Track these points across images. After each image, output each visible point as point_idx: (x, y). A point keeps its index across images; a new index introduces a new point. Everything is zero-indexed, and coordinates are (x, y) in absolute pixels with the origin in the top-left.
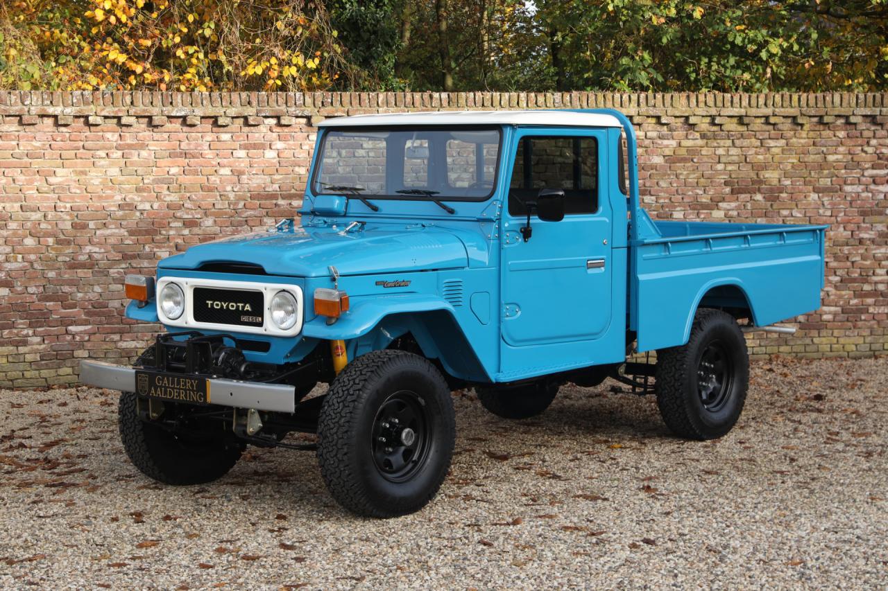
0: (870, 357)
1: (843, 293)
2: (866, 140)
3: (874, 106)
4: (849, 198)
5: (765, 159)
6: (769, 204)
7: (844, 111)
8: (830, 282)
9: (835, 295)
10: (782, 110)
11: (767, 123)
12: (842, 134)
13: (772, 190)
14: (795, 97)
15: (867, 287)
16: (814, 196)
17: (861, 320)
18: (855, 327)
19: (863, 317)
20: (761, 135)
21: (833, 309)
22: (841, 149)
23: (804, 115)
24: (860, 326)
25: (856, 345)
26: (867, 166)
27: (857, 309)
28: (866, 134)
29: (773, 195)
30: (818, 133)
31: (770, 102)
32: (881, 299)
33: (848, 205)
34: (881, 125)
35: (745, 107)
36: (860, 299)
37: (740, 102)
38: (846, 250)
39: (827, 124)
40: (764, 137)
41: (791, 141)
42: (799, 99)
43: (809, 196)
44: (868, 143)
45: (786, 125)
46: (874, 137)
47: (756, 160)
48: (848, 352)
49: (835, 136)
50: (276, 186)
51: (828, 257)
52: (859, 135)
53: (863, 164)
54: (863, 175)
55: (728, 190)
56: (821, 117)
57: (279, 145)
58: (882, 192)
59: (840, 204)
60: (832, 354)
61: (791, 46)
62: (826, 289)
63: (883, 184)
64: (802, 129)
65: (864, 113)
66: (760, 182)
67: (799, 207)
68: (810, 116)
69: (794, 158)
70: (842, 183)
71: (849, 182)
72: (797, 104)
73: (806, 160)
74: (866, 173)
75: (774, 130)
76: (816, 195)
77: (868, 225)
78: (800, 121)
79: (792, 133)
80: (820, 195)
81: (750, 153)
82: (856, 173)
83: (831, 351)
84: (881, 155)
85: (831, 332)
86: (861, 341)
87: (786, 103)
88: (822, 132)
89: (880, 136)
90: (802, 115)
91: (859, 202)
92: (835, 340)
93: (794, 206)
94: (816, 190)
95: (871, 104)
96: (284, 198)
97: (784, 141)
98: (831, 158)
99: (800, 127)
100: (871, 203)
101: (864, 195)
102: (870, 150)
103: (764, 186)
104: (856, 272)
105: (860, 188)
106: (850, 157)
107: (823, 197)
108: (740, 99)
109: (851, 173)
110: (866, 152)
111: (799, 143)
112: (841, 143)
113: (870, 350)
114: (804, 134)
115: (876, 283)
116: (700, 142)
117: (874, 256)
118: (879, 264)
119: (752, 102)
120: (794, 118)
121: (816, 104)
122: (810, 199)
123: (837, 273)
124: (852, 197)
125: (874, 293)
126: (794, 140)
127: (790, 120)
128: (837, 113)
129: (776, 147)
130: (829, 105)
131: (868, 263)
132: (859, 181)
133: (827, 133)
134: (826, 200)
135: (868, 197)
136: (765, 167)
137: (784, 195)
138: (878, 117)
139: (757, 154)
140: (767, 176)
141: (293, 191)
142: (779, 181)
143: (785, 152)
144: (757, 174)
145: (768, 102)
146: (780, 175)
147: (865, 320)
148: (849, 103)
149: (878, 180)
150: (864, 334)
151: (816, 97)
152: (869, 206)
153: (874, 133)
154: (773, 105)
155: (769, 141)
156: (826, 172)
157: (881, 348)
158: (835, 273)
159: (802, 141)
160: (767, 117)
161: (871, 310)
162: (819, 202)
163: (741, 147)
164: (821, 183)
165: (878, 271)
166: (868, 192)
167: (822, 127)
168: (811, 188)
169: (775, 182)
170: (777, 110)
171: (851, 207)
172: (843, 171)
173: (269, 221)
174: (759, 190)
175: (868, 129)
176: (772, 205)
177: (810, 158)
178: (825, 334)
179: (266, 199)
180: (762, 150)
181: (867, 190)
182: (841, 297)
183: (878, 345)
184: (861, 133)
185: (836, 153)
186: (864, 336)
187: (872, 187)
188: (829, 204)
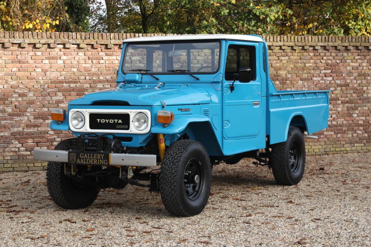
0: (325, 155)
2: (322, 57)
3: (325, 42)
4: (315, 83)
5: (280, 65)
6: (282, 85)
7: (313, 44)
10: (287, 43)
11: (281, 49)
12: (312, 54)
13: (283, 80)
14: (293, 38)
16: (301, 82)
17: (321, 138)
18: (318, 141)
19: (322, 137)
20: (278, 54)
22: (312, 61)
23: (297, 46)
24: (320, 140)
25: (319, 149)
26: (322, 69)
28: (322, 54)
29: (283, 81)
30: (302, 54)
31: (282, 40)
33: (315, 86)
34: (328, 50)
35: (272, 42)
37: (270, 39)
39: (306, 49)
40: (280, 55)
41: (291, 57)
42: (294, 38)
43: (299, 82)
44: (322, 58)
45: (289, 50)
46: (325, 56)
47: (276, 66)
48: (316, 152)
49: (309, 55)
50: (63, 77)
52: (319, 55)
53: (321, 68)
54: (321, 73)
56: (303, 47)
57: (64, 58)
58: (328, 80)
59: (311, 86)
61: (279, 16)
63: (329, 77)
64: (295, 52)
65: (321, 45)
66: (278, 76)
67: (295, 87)
68: (299, 46)
69: (291, 65)
70: (312, 76)
71: (315, 76)
72: (293, 41)
73: (297, 66)
74: (322, 72)
75: (284, 52)
76: (302, 82)
78: (295, 48)
79: (291, 53)
80: (303, 81)
81: (274, 62)
82: (318, 72)
83: (309, 152)
84: (328, 64)
85: (308, 143)
86: (321, 147)
87: (289, 40)
88: (304, 53)
89: (328, 55)
90: (296, 45)
91: (319, 85)
92: (310, 147)
93: (292, 87)
94: (301, 80)
95: (324, 41)
96: (66, 83)
97: (288, 57)
98: (307, 65)
99: (294, 51)
100: (324, 85)
101: (321, 81)
102: (323, 61)
103: (279, 78)
105: (319, 79)
106: (315, 64)
107: (304, 82)
108: (270, 38)
109: (316, 72)
110: (322, 62)
111: (294, 58)
112: (312, 58)
113: (325, 151)
114: (296, 54)
119: (274, 39)
120: (292, 47)
121: (301, 40)
122: (299, 83)
124: (316, 82)
126: (292, 57)
127: (290, 48)
128: (310, 45)
129: (284, 60)
130: (307, 41)
132: (319, 75)
133: (306, 54)
134: (305, 83)
135: (323, 82)
136: (280, 69)
137: (288, 82)
138: (327, 47)
139: (276, 63)
140: (280, 73)
141: (71, 80)
142: (286, 75)
143: (288, 62)
144: (277, 72)
145: (281, 39)
146: (286, 73)
147: (322, 138)
148: (315, 41)
149: (327, 75)
150: (322, 144)
151: (301, 38)
152: (324, 86)
153: (325, 54)
154: (283, 41)
155: (282, 57)
156: (305, 71)
157: (329, 151)
159: (295, 57)
160: (281, 46)
162: (303, 85)
163: (270, 60)
164: (303, 76)
166: (323, 80)
167: (303, 51)
168: (299, 78)
169: (284, 76)
170: (285, 43)
171: (316, 87)
172: (312, 71)
173: (60, 94)
174: (277, 79)
175: (322, 52)
176: (283, 86)
177: (299, 65)
179: (58, 83)
180: (279, 61)
181: (322, 79)
183: (328, 149)
184: (320, 54)
185: (309, 63)
186: (322, 145)
187: (325, 78)
188: (307, 86)
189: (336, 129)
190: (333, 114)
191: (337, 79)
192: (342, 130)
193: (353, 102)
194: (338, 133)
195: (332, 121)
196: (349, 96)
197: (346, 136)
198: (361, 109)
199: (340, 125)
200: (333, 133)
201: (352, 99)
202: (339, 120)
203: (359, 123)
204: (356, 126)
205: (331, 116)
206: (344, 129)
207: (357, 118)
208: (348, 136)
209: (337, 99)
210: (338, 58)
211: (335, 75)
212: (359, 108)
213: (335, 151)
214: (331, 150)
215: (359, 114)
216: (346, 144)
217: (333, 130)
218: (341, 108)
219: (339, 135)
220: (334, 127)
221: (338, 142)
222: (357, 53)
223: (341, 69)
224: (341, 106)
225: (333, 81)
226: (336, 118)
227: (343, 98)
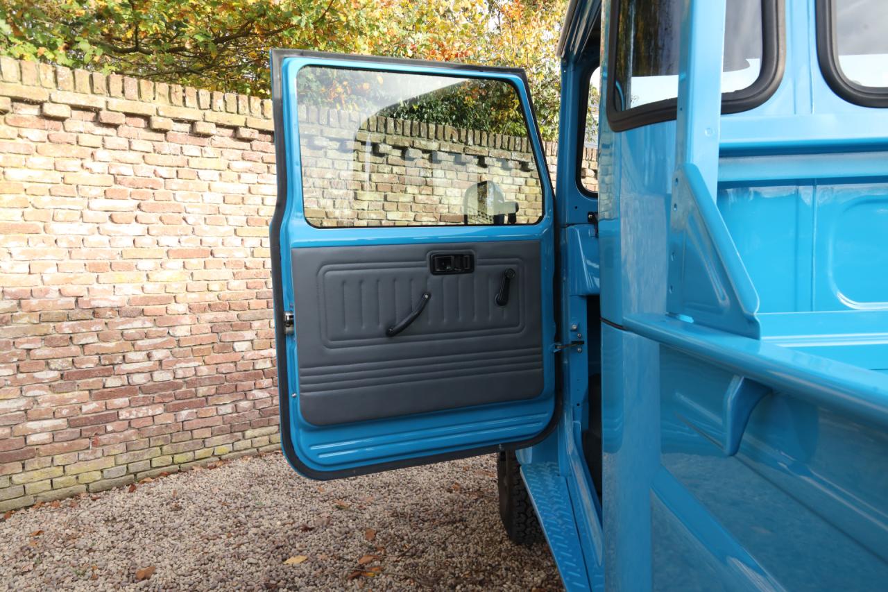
1: (67, 395)
2: (87, 150)
8: (39, 381)
9: (51, 401)
12: (36, 134)
15: (112, 382)
17: (107, 433)
21: (48, 424)
22: (36, 160)
24: (105, 442)
26: (94, 193)
27: (96, 418)
28: (85, 139)
32: (141, 396)
36: (102, 402)
38: (66, 327)
44: (91, 155)
46: (103, 146)
48: (87, 484)
49: (19, 136)
51: (28, 342)
53: (86, 188)
54: (87, 207)
59: (46, 253)
60: (54, 494)
62: (30, 393)
63: (128, 223)
70: (45, 218)
71: (61, 217)
74: (94, 204)
77: (106, 287)
82: (73, 202)
83: (53, 489)
84: (119, 177)
85: (50, 460)
89: (115, 146)
91: (84, 250)
98: (16, 174)
100: (109, 253)
101: (94, 239)
102: (97, 166)
104: (87, 362)
105: (84, 229)
109: (63, 202)
110: (89, 170)
112: (36, 150)
113: (128, 473)
115: (129, 374)
117: (122, 334)
118: (133, 345)
123: (52, 366)
124: (69, 241)
125: (128, 390)
131: (112, 345)
132: (82, 216)
135: (101, 242)
147: (114, 431)
149: (117, 217)
150: (115, 452)
152: (105, 256)
153: (103, 140)
157: (148, 468)
158: (48, 364)
161: (124, 414)
165: (131, 356)
166: (101, 234)
171: (69, 258)
172: (47, 198)
175: (89, 132)
178: (36, 466)
181: (98, 231)
182: (63, 403)
183: (141, 463)
186: (114, 456)
187: (109, 226)
188: (23, 253)
189: (170, 396)
190: (156, 347)
191: (165, 233)
192: (196, 397)
193: (232, 307)
194: (178, 409)
195: (151, 372)
196: (214, 286)
197: (211, 411)
198: (263, 325)
199: (186, 382)
200: (159, 410)
201: (228, 297)
202: (178, 365)
203: (257, 367)
204: (247, 378)
205: (149, 356)
206: (202, 391)
207: (249, 355)
208: (220, 413)
209: (168, 298)
210: (161, 159)
211: (153, 218)
212: (256, 324)
213: (173, 463)
214: (154, 465)
215: (256, 341)
216: (213, 435)
217: (158, 399)
218: (189, 327)
219: (184, 414)
220: (161, 389)
221: (181, 436)
222: (240, 152)
223: (178, 198)
224: (187, 320)
225: (148, 240)
226: (171, 358)
227: (193, 296)
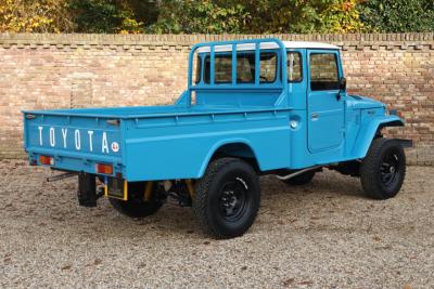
6: (166, 87)
10: (169, 42)
11: (163, 49)
13: (167, 81)
14: (174, 37)
23: (180, 45)
35: (150, 41)
40: (163, 55)
41: (176, 58)
47: (159, 66)
55: (146, 80)
56: (188, 46)
97: (172, 58)
103: (163, 79)
111: (180, 59)
116: (131, 57)
120: (175, 46)
129: (168, 60)
130: (192, 40)
137: (173, 83)
139: (159, 63)
140: (164, 74)
142: (171, 77)
144: (160, 73)
145: (161, 39)
146: (171, 74)
151: (185, 36)
154: (164, 40)
155: (165, 57)
163: (151, 60)
174: (161, 81)
180: (162, 62)
